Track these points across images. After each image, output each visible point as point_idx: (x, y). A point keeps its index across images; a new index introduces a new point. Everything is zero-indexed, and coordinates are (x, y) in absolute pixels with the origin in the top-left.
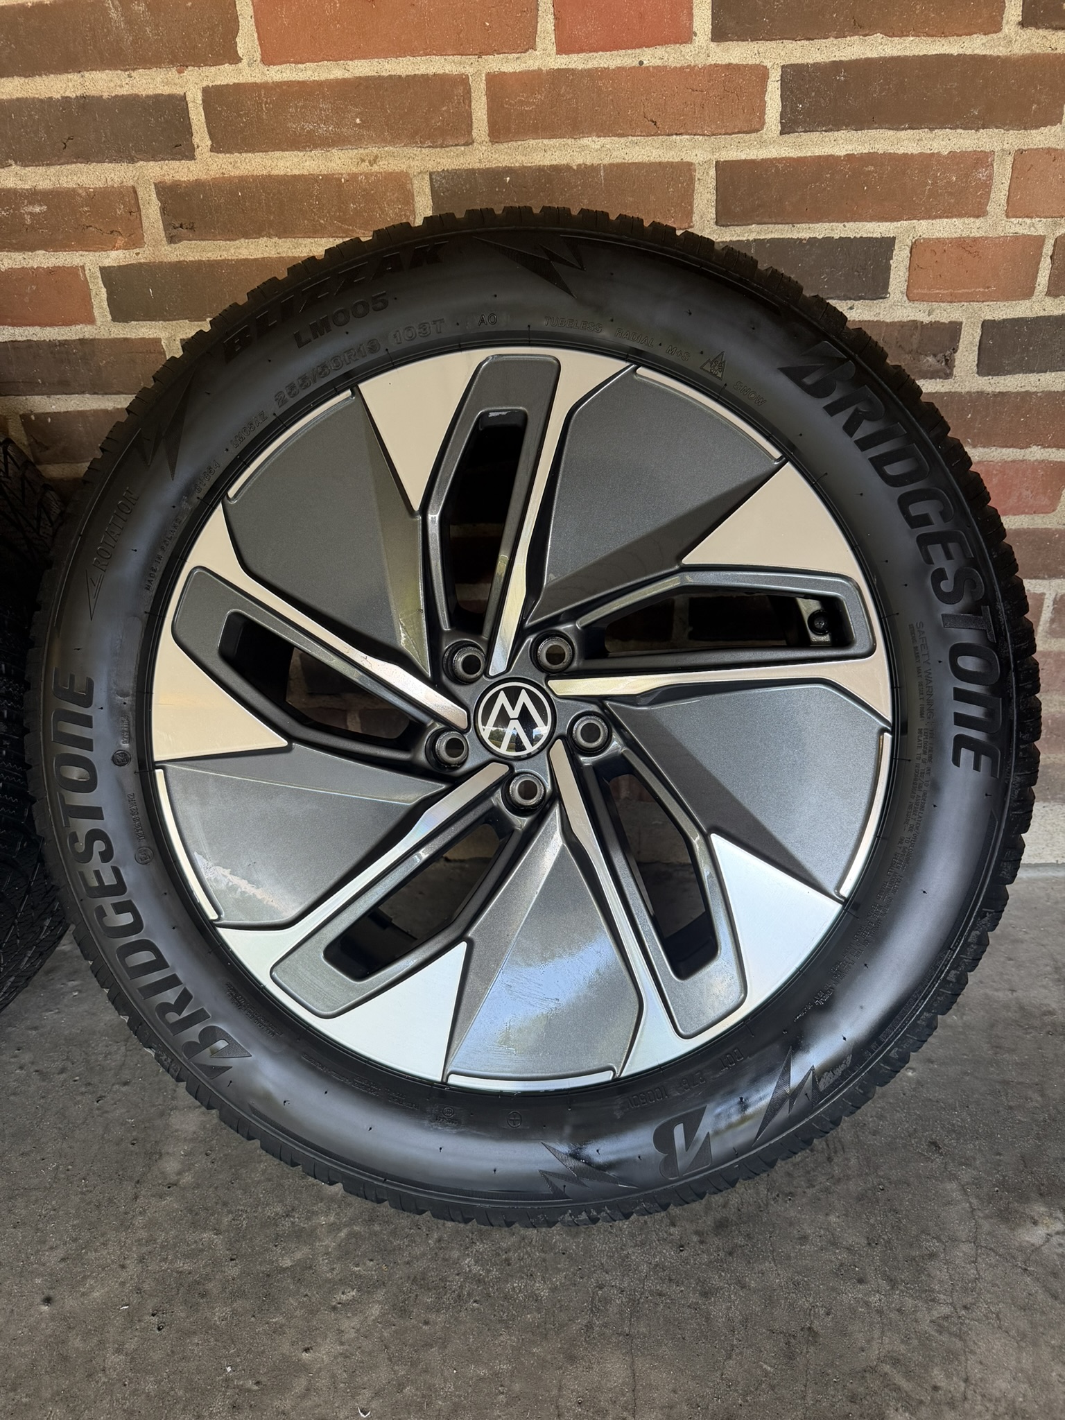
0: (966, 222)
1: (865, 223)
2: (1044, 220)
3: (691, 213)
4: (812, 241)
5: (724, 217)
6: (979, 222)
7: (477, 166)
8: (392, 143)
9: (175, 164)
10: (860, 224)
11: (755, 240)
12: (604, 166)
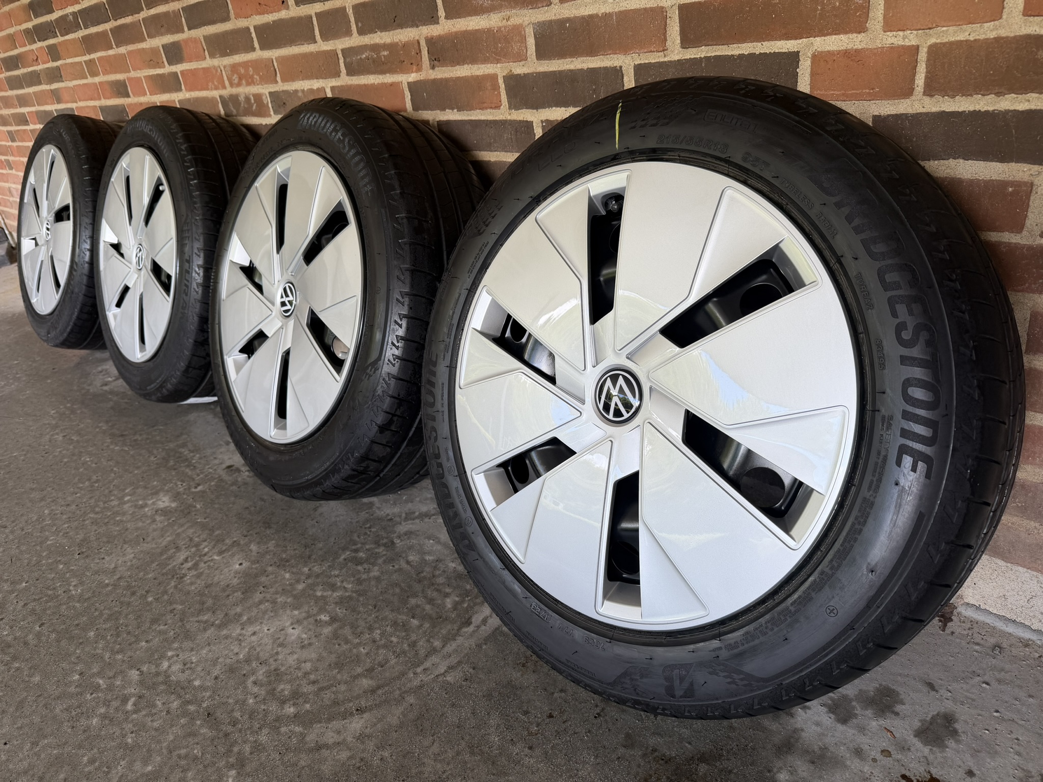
0: (851, 37)
1: (777, 42)
2: (915, 32)
3: (666, 40)
4: (741, 56)
5: (687, 41)
6: (861, 36)
7: (554, 18)
8: (514, 8)
9: (432, 26)
10: (772, 43)
11: (705, 57)
12: (616, 13)
